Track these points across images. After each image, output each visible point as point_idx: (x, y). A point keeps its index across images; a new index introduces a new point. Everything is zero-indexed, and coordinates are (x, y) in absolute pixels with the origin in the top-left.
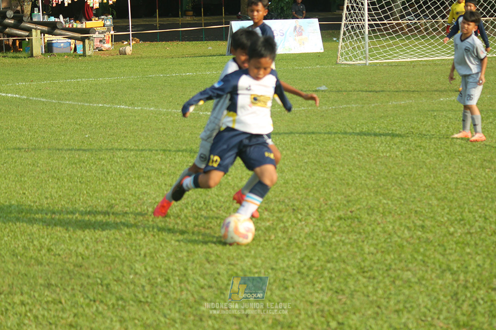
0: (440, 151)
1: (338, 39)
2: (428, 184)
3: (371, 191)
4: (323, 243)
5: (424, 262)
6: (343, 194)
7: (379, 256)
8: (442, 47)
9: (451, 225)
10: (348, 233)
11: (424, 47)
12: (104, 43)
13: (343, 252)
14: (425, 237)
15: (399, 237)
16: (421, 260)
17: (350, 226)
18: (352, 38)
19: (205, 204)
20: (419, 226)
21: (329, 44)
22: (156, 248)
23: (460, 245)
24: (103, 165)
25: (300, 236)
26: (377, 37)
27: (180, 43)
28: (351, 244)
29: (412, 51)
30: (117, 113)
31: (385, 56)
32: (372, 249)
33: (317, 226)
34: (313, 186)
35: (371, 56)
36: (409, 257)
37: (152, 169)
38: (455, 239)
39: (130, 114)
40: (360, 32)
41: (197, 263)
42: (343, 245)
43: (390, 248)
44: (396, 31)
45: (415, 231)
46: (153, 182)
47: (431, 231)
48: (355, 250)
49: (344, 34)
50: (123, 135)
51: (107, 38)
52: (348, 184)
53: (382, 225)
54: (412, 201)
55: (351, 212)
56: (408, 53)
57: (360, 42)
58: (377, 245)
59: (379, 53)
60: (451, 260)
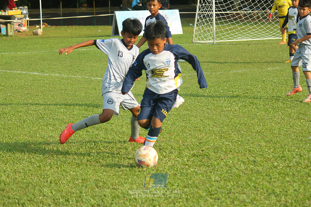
0: (267, 107)
1: (194, 24)
2: (259, 131)
3: (217, 136)
4: (182, 174)
5: (255, 187)
6: (196, 137)
7: (222, 183)
8: (270, 31)
9: (275, 160)
10: (200, 166)
11: (256, 30)
12: (22, 26)
13: (196, 180)
14: (256, 169)
15: (237, 169)
16: (253, 186)
17: (201, 161)
18: (204, 24)
19: (95, 144)
20: (252, 161)
21: (187, 28)
22: (59, 177)
23: (281, 175)
24: (21, 116)
25: (165, 168)
26: (222, 23)
27: (78, 27)
28: (202, 174)
29: (247, 34)
30: (31, 78)
31: (227, 37)
32: (217, 178)
33: (177, 160)
34: (175, 132)
35: (218, 37)
36: (244, 183)
37: (57, 119)
38: (278, 171)
39: (41, 79)
40: (210, 20)
41: (89, 188)
42: (196, 175)
43: (231, 177)
44: (236, 19)
45: (249, 165)
46: (57, 129)
47: (261, 165)
48: (205, 178)
49: (198, 21)
50: (35, 94)
51: (23, 23)
52: (200, 130)
53: (225, 161)
54: (247, 143)
55: (202, 151)
56: (244, 35)
57: (210, 26)
58: (221, 175)
59: (223, 35)
60: (275, 186)
